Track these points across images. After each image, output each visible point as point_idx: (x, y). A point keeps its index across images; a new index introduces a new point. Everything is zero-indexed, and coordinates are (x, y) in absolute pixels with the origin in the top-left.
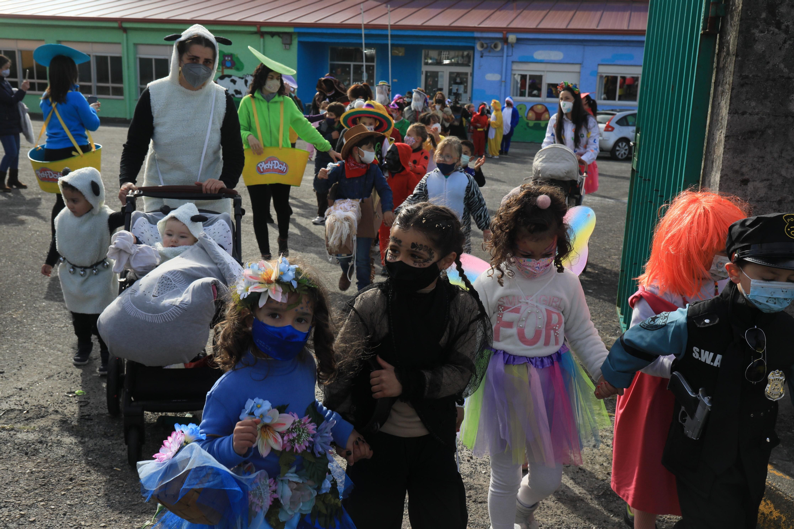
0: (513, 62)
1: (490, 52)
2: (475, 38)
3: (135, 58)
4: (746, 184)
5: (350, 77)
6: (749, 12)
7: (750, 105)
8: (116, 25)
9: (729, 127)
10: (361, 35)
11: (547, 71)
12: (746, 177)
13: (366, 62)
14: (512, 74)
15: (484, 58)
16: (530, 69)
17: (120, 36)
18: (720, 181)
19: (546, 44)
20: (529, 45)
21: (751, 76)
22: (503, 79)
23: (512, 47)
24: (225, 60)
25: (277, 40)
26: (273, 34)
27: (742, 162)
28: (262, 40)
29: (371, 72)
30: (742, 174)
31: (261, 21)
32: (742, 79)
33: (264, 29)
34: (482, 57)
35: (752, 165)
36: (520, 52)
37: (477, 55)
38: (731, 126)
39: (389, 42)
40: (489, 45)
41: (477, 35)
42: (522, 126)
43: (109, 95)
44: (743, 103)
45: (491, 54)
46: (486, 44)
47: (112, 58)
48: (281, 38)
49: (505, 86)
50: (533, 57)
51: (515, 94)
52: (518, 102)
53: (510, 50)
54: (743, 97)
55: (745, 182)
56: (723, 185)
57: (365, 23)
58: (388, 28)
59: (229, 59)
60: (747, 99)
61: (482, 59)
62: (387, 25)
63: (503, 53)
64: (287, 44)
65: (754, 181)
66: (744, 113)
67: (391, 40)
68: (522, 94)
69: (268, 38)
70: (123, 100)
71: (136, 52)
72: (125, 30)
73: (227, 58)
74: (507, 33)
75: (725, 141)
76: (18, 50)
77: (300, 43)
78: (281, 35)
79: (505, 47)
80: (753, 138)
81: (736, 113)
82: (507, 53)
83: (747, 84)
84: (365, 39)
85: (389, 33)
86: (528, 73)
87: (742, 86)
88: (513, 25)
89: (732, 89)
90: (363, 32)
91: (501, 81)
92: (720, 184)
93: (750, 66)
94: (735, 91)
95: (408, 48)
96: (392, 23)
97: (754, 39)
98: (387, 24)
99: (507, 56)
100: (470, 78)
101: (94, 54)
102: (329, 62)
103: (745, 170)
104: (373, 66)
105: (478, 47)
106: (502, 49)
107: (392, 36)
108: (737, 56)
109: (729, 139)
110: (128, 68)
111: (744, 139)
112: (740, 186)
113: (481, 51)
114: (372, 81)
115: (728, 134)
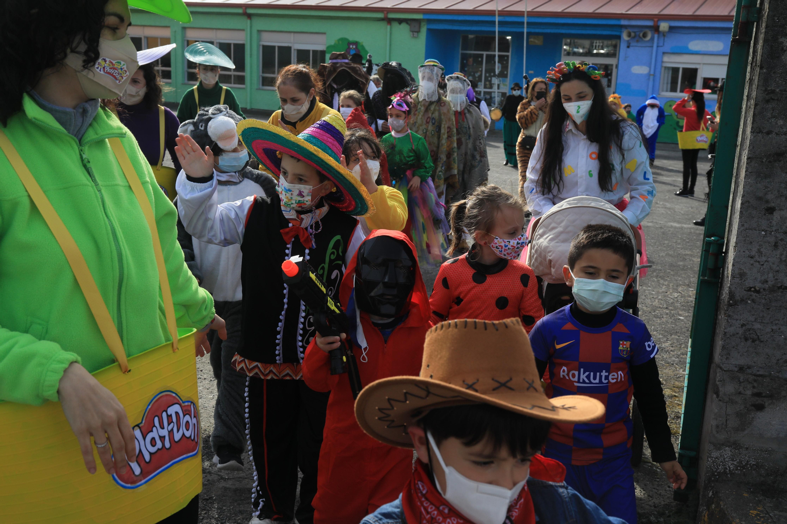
0: (664, 53)
1: (637, 41)
2: (622, 26)
3: (258, 45)
4: (772, 213)
5: (482, 68)
6: (776, 18)
7: (777, 124)
8: (240, 11)
9: (751, 147)
10: (494, 22)
11: (704, 64)
12: (773, 205)
13: (499, 51)
14: (662, 66)
15: (631, 48)
16: (683, 62)
17: (244, 23)
18: (741, 208)
19: (703, 33)
20: (683, 33)
21: (778, 90)
22: (652, 72)
23: (664, 36)
24: (349, 48)
25: (405, 27)
26: (400, 21)
27: (766, 187)
28: (389, 27)
29: (505, 62)
30: (767, 202)
31: (389, 7)
32: (767, 94)
33: (391, 16)
34: (628, 47)
35: (778, 191)
36: (671, 42)
37: (623, 46)
38: (753, 147)
39: (525, 31)
40: (638, 33)
41: (624, 22)
42: (671, 125)
43: (231, 83)
44: (768, 121)
45: (639, 44)
46: (635, 32)
47: (235, 45)
48: (409, 25)
49: (654, 80)
50: (687, 48)
51: (665, 89)
52: (667, 98)
53: (662, 39)
54: (769, 115)
55: (771, 210)
56: (744, 212)
57: (500, 9)
58: (524, 14)
59: (354, 47)
60: (774, 117)
61: (628, 49)
62: (524, 12)
63: (653, 43)
64: (415, 32)
65: (781, 210)
66: (769, 133)
67: (527, 27)
68: (673, 89)
69: (395, 25)
70: (244, 88)
71: (259, 40)
72: (249, 16)
73: (351, 46)
74: (658, 21)
75: (747, 163)
76: (145, 37)
77: (429, 31)
78: (409, 22)
79: (656, 36)
80: (780, 161)
81: (760, 132)
82: (658, 43)
83: (773, 99)
84: (499, 27)
85: (525, 20)
86: (681, 66)
87: (768, 101)
88: (666, 12)
89: (756, 105)
90: (497, 19)
91: (649, 75)
92: (741, 212)
93: (777, 79)
94: (758, 107)
95: (546, 36)
96: (529, 9)
97: (782, 49)
98: (524, 10)
99: (658, 46)
100: (614, 70)
101: (218, 41)
102: (460, 52)
103: (770, 197)
104: (508, 56)
105: (625, 36)
106: (652, 39)
107: (528, 23)
108: (761, 68)
109: (751, 161)
110: (251, 55)
111: (770, 162)
112: (765, 214)
113: (628, 41)
114: (505, 73)
115: (750, 156)
